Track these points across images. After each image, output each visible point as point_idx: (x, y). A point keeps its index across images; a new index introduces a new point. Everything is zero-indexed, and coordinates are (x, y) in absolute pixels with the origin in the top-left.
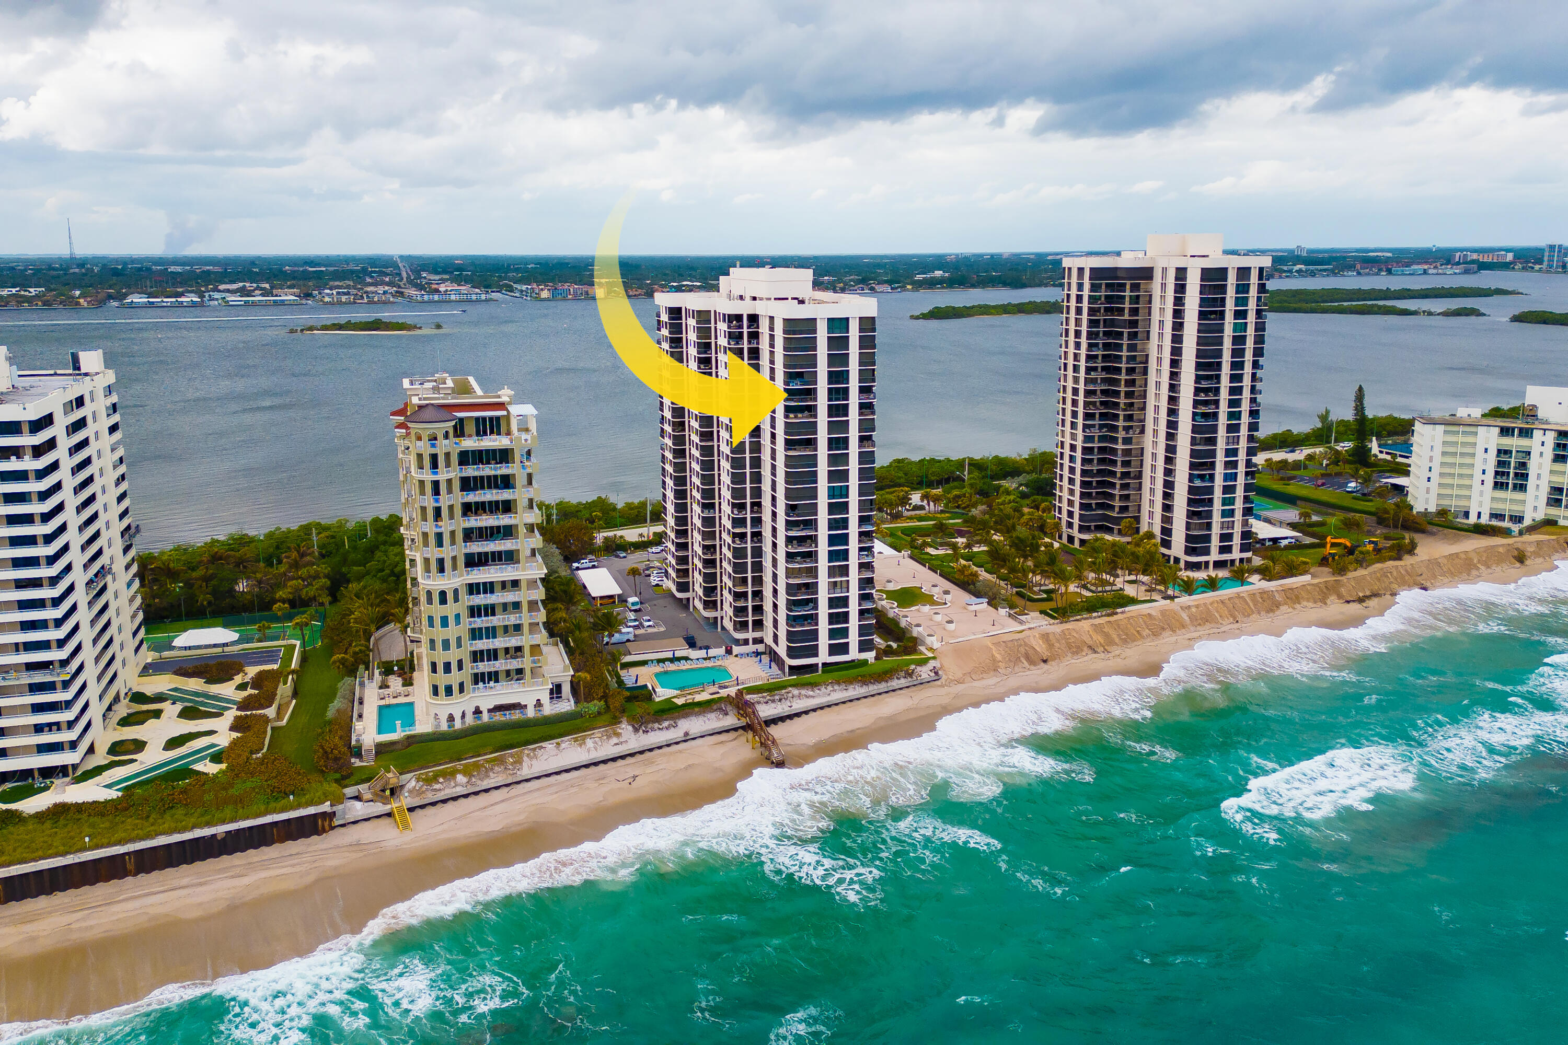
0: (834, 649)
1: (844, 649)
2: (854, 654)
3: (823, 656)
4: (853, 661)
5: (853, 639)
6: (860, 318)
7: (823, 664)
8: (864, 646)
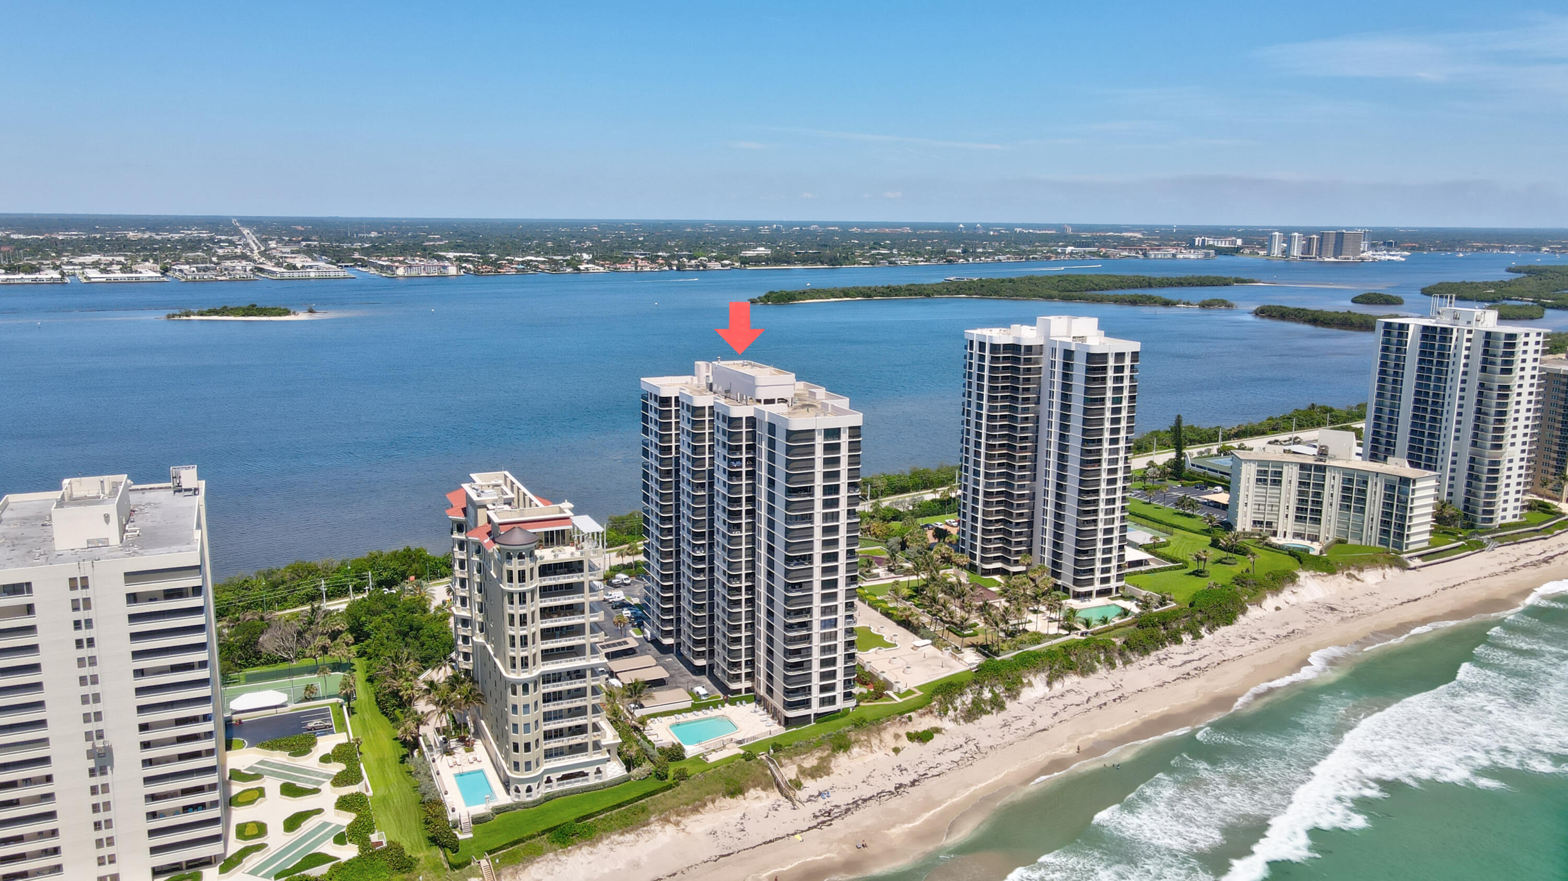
0: (823, 702)
1: (832, 700)
2: (840, 704)
3: (815, 708)
4: (839, 711)
5: (839, 691)
6: (850, 428)
7: (815, 714)
8: (848, 696)
